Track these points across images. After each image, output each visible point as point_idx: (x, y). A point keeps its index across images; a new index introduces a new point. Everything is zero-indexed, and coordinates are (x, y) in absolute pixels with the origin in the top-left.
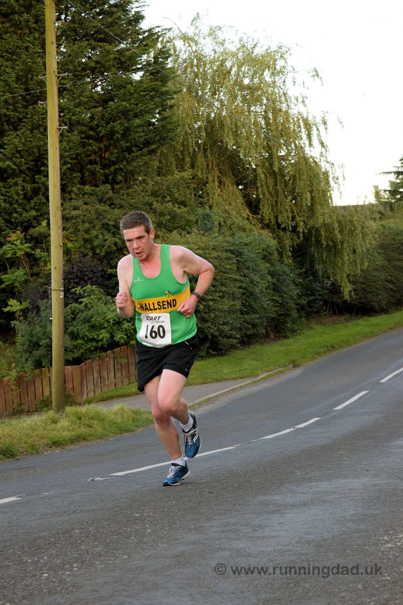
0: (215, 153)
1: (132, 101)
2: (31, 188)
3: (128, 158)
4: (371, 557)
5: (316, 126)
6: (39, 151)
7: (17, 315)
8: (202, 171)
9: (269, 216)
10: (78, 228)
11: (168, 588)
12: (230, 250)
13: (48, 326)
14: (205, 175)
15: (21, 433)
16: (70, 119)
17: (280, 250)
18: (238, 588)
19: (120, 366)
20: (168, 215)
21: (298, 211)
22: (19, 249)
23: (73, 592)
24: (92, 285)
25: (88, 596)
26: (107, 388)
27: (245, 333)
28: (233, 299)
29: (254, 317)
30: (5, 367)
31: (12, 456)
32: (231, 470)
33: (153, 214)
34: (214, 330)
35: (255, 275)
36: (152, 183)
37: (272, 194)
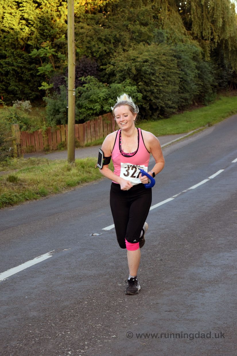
7: (47, 92)
8: (158, 3)
9: (197, 32)
10: (84, 40)
12: (174, 55)
13: (65, 100)
14: (160, 6)
15: (49, 178)
17: (203, 53)
19: (106, 124)
20: (137, 33)
21: (215, 29)
22: (48, 52)
24: (90, 75)
26: (98, 138)
27: (181, 105)
28: (174, 84)
29: (187, 95)
30: (39, 123)
31: (45, 195)
32: (173, 230)
33: (128, 32)
34: (162, 104)
35: (188, 69)
36: (128, 13)
37: (200, 19)
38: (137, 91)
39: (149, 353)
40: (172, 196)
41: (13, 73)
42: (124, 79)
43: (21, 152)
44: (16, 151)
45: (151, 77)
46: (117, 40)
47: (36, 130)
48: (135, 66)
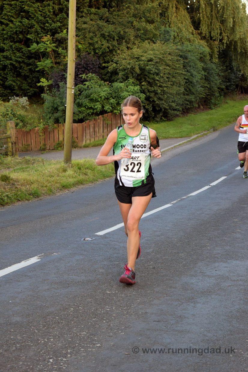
2: (58, 8)
7: (45, 89)
8: (166, 0)
9: (205, 31)
10: (86, 36)
12: (180, 55)
13: (64, 98)
14: (167, 3)
15: (44, 179)
17: (211, 54)
19: (106, 125)
20: (142, 30)
21: (224, 29)
22: (49, 47)
24: (92, 73)
26: (98, 138)
27: (185, 107)
28: (179, 86)
29: (192, 98)
30: (37, 121)
31: (38, 197)
32: (168, 238)
33: (133, 29)
34: (166, 105)
35: (194, 71)
36: (133, 9)
37: (209, 18)
38: (140, 91)
39: (134, 364)
40: (171, 202)
41: (11, 68)
42: (127, 78)
43: (16, 151)
44: (10, 149)
45: (155, 77)
46: (121, 37)
47: (33, 128)
48: (139, 65)
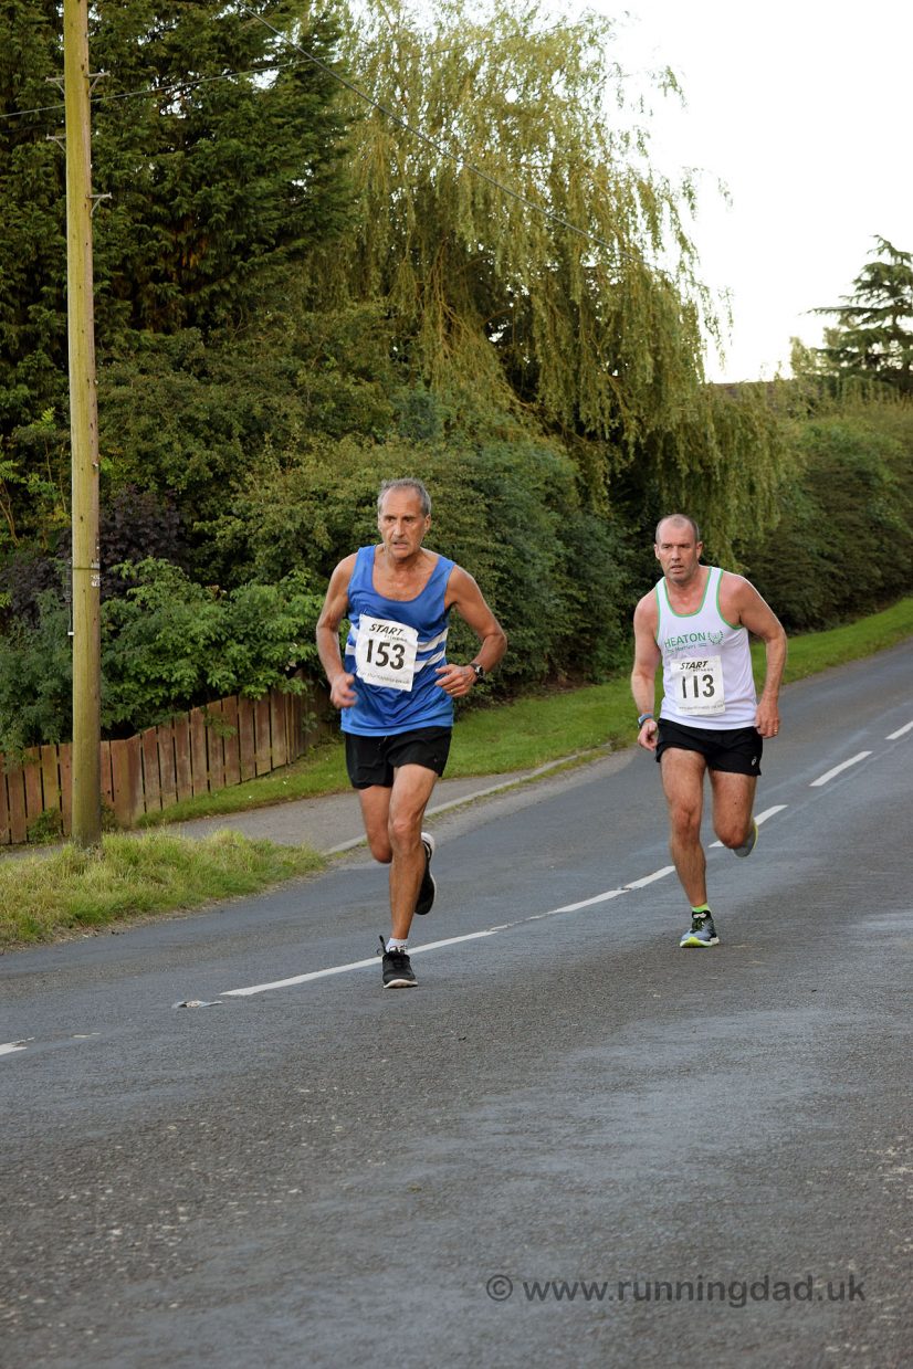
0: (439, 259)
1: (253, 138)
2: (18, 335)
3: (243, 267)
4: (866, 1198)
5: (670, 201)
6: (38, 248)
8: (408, 300)
9: (559, 405)
10: (127, 427)
11: (406, 1267)
12: (472, 482)
13: (57, 649)
14: (414, 311)
16: (109, 177)
17: (584, 483)
18: (570, 1268)
19: (219, 741)
20: (331, 401)
21: (626, 394)
23: (186, 1273)
24: (157, 556)
25: (223, 1283)
26: (189, 792)
27: (503, 670)
32: (500, 987)
33: (296, 397)
35: (528, 538)
36: (294, 326)
37: (566, 356)
40: (487, 928)
42: (286, 568)
46: (254, 427)
48: (328, 519)
